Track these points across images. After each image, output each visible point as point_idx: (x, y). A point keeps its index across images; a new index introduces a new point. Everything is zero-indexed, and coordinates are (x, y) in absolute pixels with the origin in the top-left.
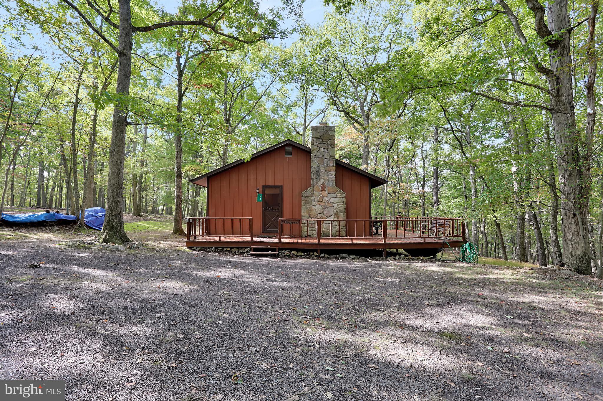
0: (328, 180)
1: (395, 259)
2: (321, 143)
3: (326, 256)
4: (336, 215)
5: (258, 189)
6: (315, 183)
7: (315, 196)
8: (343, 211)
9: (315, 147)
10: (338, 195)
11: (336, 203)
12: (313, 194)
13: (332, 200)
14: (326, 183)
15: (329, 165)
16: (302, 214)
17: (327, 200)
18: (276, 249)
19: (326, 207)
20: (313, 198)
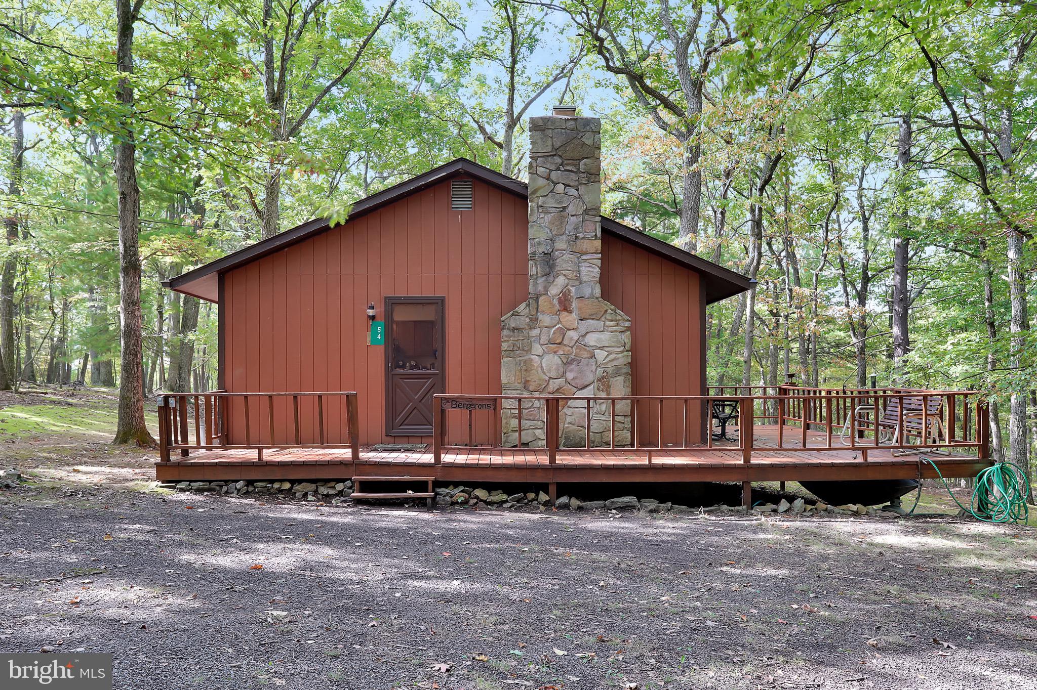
0: (578, 278)
1: (775, 511)
2: (558, 169)
3: (575, 502)
4: (604, 381)
5: (372, 308)
6: (540, 288)
7: (541, 328)
8: (624, 371)
9: (541, 182)
10: (608, 323)
11: (601, 348)
12: (534, 321)
13: (591, 339)
14: (573, 290)
15: (581, 236)
16: (504, 380)
17: (576, 338)
19: (573, 360)
20: (535, 332)
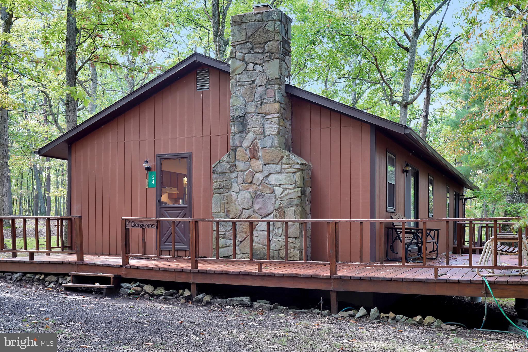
0: (263, 133)
1: (352, 316)
2: (250, 52)
3: (207, 298)
4: (281, 210)
5: (147, 162)
6: (237, 143)
7: (238, 171)
8: (295, 203)
9: (239, 63)
10: (284, 166)
11: (279, 185)
12: (233, 168)
13: (273, 179)
14: (259, 142)
15: (265, 101)
16: (213, 211)
17: (261, 179)
18: (109, 278)
19: (259, 195)
20: (234, 175)
